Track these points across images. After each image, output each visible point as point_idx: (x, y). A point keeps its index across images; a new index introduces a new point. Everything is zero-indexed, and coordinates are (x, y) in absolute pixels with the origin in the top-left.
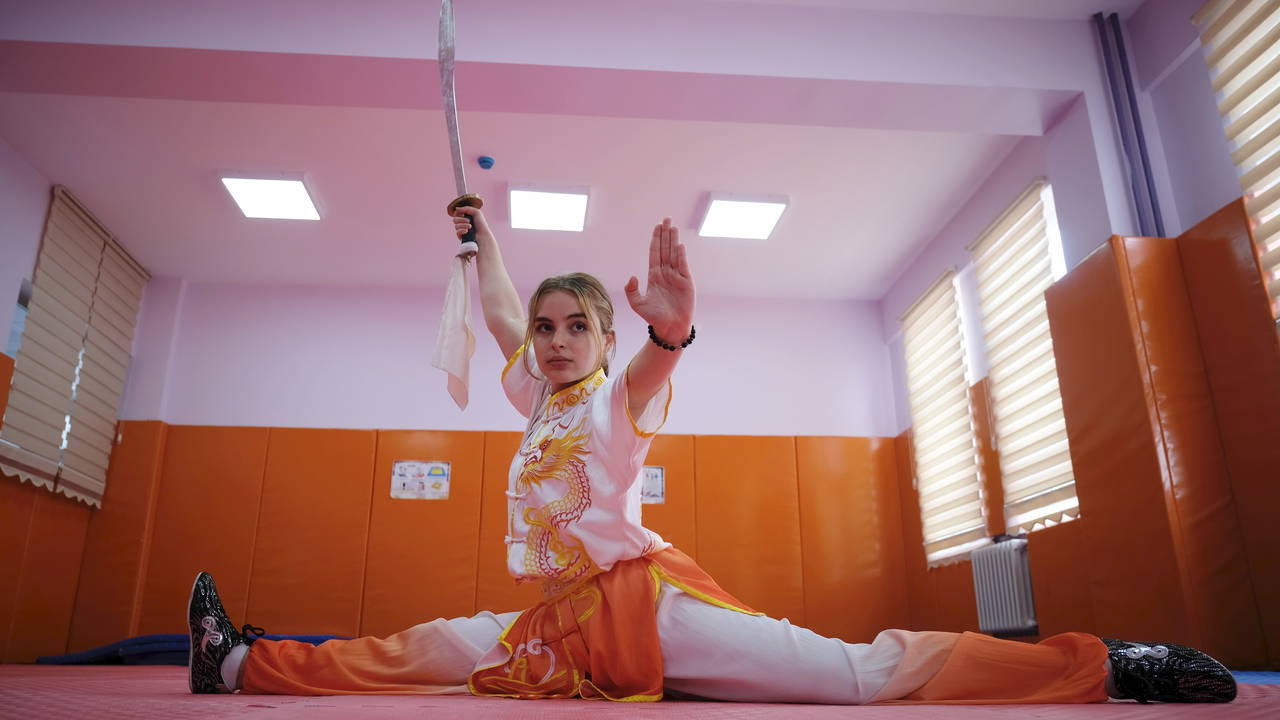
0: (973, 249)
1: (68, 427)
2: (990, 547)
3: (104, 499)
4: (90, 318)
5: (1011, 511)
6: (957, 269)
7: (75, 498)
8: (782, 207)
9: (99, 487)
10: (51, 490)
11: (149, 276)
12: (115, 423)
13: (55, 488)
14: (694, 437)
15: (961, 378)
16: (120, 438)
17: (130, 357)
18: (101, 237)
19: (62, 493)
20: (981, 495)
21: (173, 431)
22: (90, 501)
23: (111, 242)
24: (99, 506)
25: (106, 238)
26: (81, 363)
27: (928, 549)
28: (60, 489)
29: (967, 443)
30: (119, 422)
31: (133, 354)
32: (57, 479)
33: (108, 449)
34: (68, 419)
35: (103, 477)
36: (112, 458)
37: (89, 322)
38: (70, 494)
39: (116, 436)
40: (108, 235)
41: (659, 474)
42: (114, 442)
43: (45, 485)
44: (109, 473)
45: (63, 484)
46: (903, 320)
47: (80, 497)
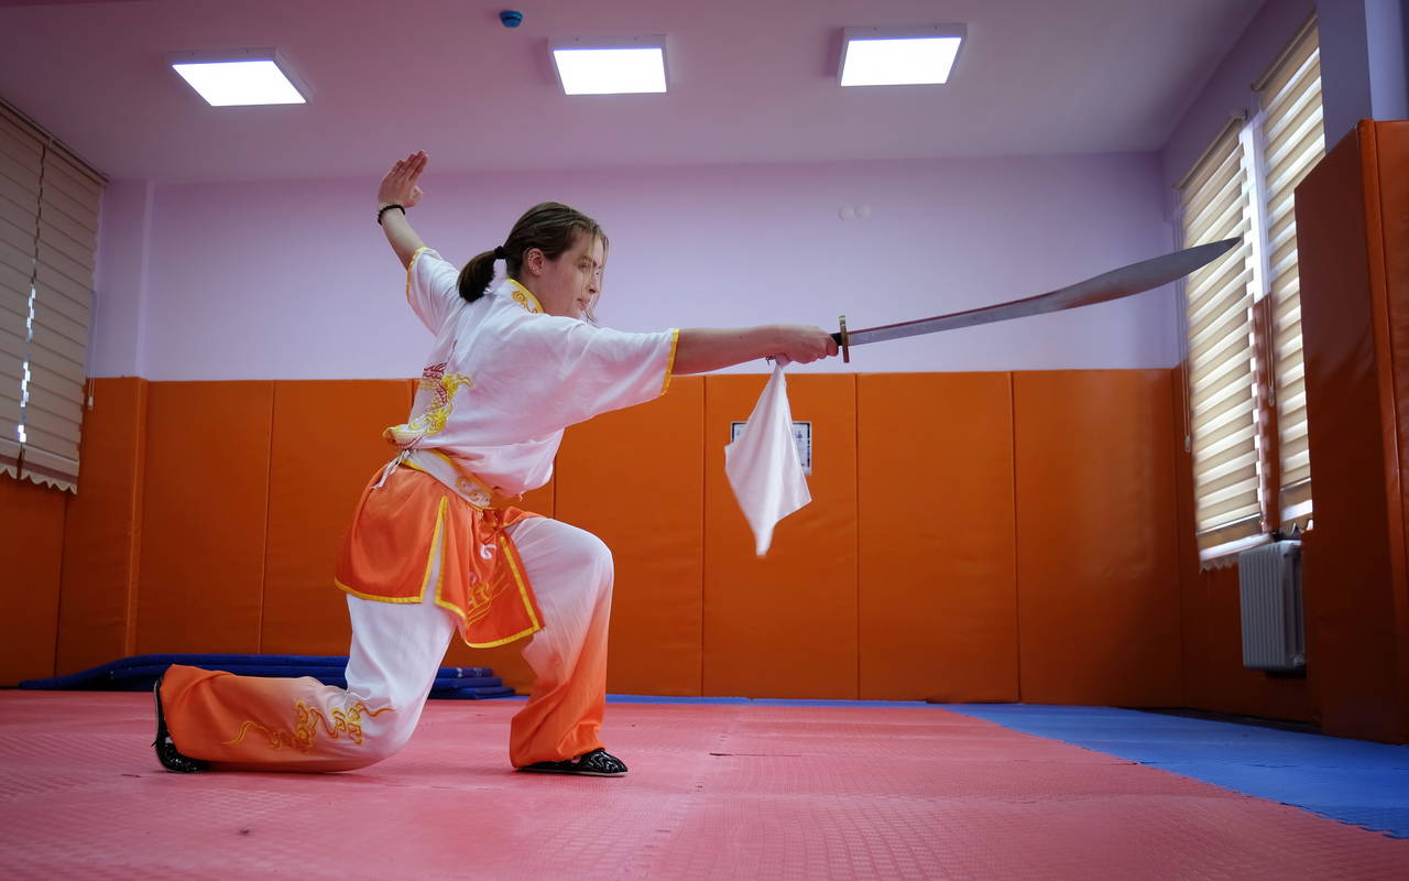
0: (1263, 87)
1: (28, 375)
2: (1267, 547)
3: (79, 481)
4: (37, 250)
5: (1286, 498)
6: (1247, 116)
7: (45, 483)
8: (956, 42)
9: (73, 467)
10: (15, 477)
11: (107, 181)
12: (84, 382)
13: (19, 474)
14: (856, 375)
15: (1243, 290)
16: (91, 402)
17: (93, 292)
18: (38, 141)
19: (29, 478)
20: (1259, 470)
21: (152, 387)
22: (63, 486)
23: (51, 145)
24: (74, 490)
25: (45, 141)
26: (32, 311)
27: (1202, 542)
28: (25, 474)
29: (1245, 389)
30: (88, 380)
31: (95, 289)
32: (20, 463)
33: (78, 417)
34: (26, 366)
35: (77, 455)
36: (84, 428)
37: (37, 256)
38: (37, 479)
39: (86, 400)
40: (48, 138)
41: (805, 434)
42: (85, 407)
43: (6, 470)
44: (82, 447)
45: (27, 469)
46: (1184, 186)
47: (51, 482)
